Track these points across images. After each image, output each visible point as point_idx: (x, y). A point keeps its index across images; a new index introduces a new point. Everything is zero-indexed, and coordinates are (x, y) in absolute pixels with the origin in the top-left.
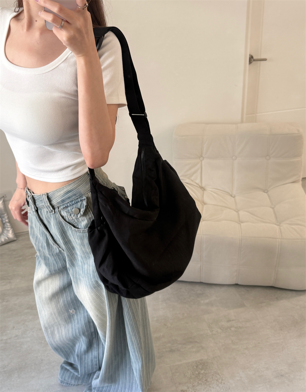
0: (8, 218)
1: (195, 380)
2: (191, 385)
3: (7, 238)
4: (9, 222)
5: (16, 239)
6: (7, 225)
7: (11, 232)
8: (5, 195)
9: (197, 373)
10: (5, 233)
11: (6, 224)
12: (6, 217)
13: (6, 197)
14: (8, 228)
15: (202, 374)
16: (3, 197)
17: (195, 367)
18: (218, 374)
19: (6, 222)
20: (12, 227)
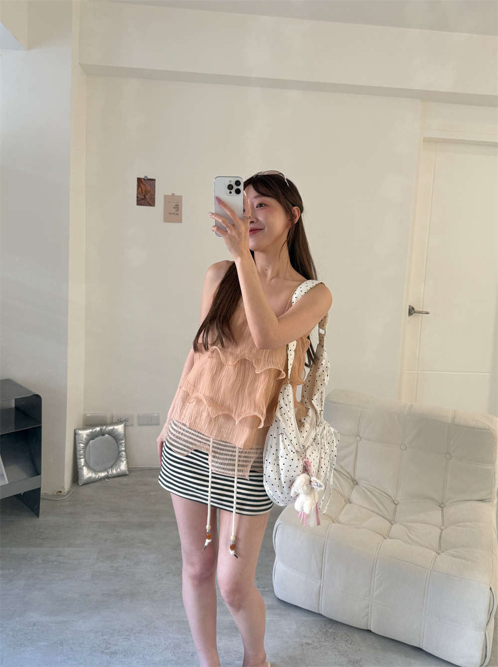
0: (126, 446)
3: (119, 470)
4: (125, 451)
5: (128, 473)
6: (122, 454)
7: (125, 462)
8: (128, 418)
12: (123, 445)
13: (127, 421)
14: (123, 457)
16: (126, 419)
19: (123, 450)
20: (127, 458)
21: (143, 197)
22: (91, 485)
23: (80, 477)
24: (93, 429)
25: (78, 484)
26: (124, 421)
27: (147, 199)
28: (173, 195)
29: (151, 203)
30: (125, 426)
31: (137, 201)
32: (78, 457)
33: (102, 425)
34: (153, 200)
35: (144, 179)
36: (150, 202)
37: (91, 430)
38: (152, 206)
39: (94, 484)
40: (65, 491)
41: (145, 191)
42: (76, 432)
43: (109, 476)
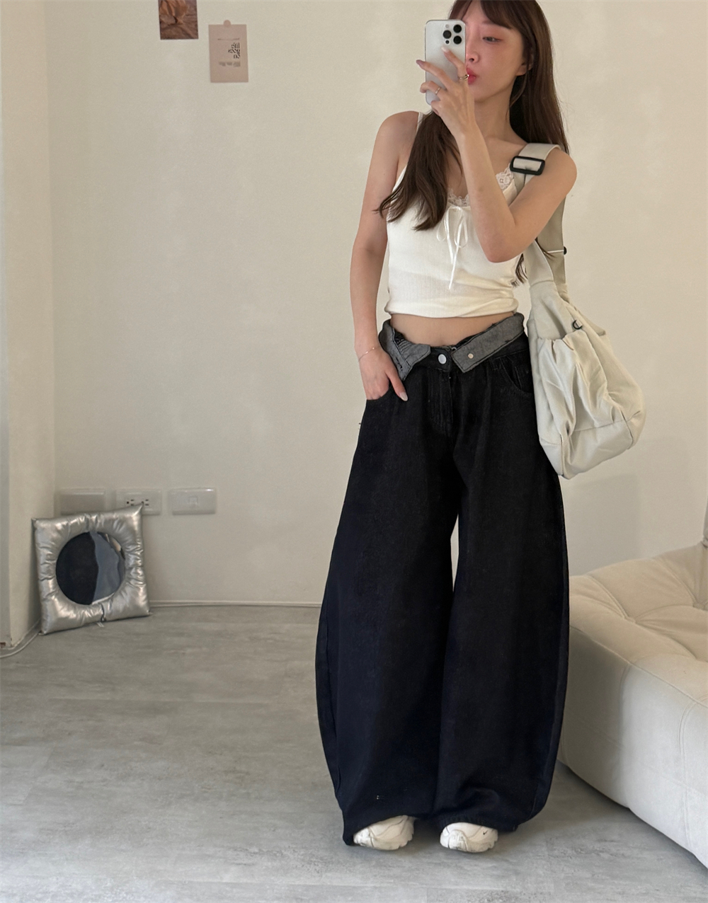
0: (143, 556)
3: (130, 606)
4: (142, 566)
5: (149, 613)
6: (139, 574)
7: (142, 589)
8: (147, 500)
10: (125, 592)
11: (133, 570)
12: (139, 554)
13: (147, 505)
14: (137, 580)
16: (143, 502)
19: (136, 566)
20: (146, 581)
21: (174, 21)
22: (66, 634)
23: (44, 618)
24: (71, 520)
25: (41, 632)
26: (139, 505)
27: (180, 24)
28: (227, 24)
29: (190, 32)
30: (142, 515)
31: (162, 30)
32: (42, 576)
33: (91, 513)
34: (193, 26)
36: (187, 29)
37: (65, 523)
38: (192, 38)
39: (72, 631)
41: (174, 7)
42: (35, 525)
43: (105, 616)
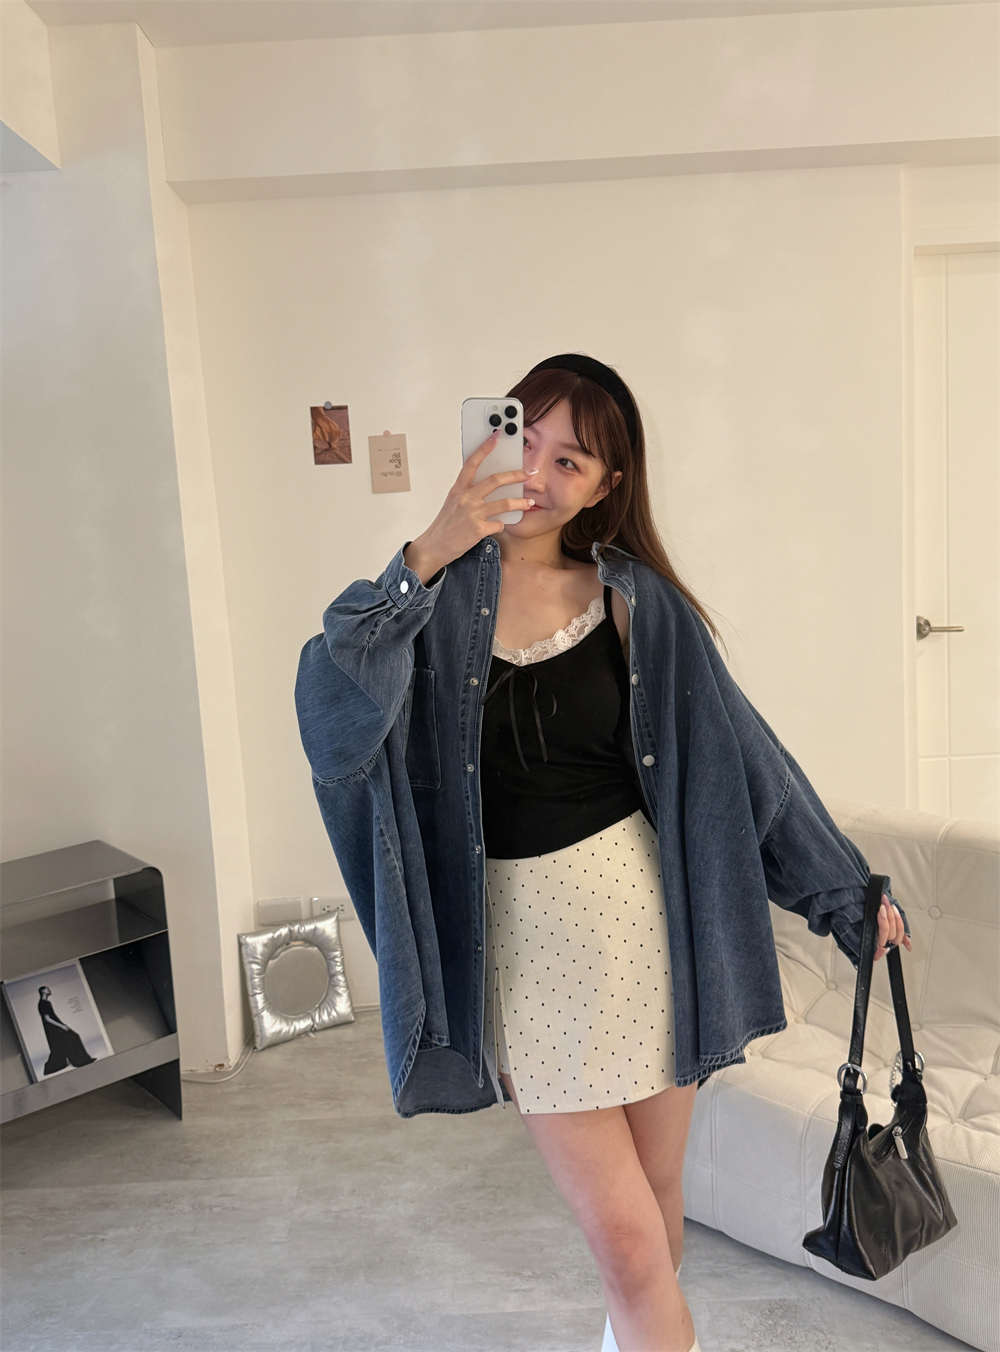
0: (343, 963)
1: (764, 1335)
2: (755, 1343)
3: (334, 1013)
4: (343, 973)
5: (353, 1018)
6: (338, 980)
7: (345, 996)
8: (343, 906)
9: (770, 1322)
11: (335, 978)
12: (339, 960)
13: (344, 911)
14: (340, 986)
15: (783, 1326)
16: (338, 908)
17: (767, 1312)
18: (821, 1331)
19: (339, 972)
20: (348, 987)
21: (328, 447)
22: (281, 1048)
23: (258, 1033)
24: (274, 933)
25: (255, 1048)
26: (334, 911)
27: (334, 449)
28: (387, 433)
29: (343, 457)
30: (338, 920)
31: (316, 455)
32: (251, 991)
33: (292, 923)
34: (347, 450)
35: (324, 409)
36: (340, 454)
37: (270, 935)
38: (346, 462)
39: (286, 1045)
40: (231, 1063)
41: (328, 433)
42: (242, 941)
43: (315, 1026)
